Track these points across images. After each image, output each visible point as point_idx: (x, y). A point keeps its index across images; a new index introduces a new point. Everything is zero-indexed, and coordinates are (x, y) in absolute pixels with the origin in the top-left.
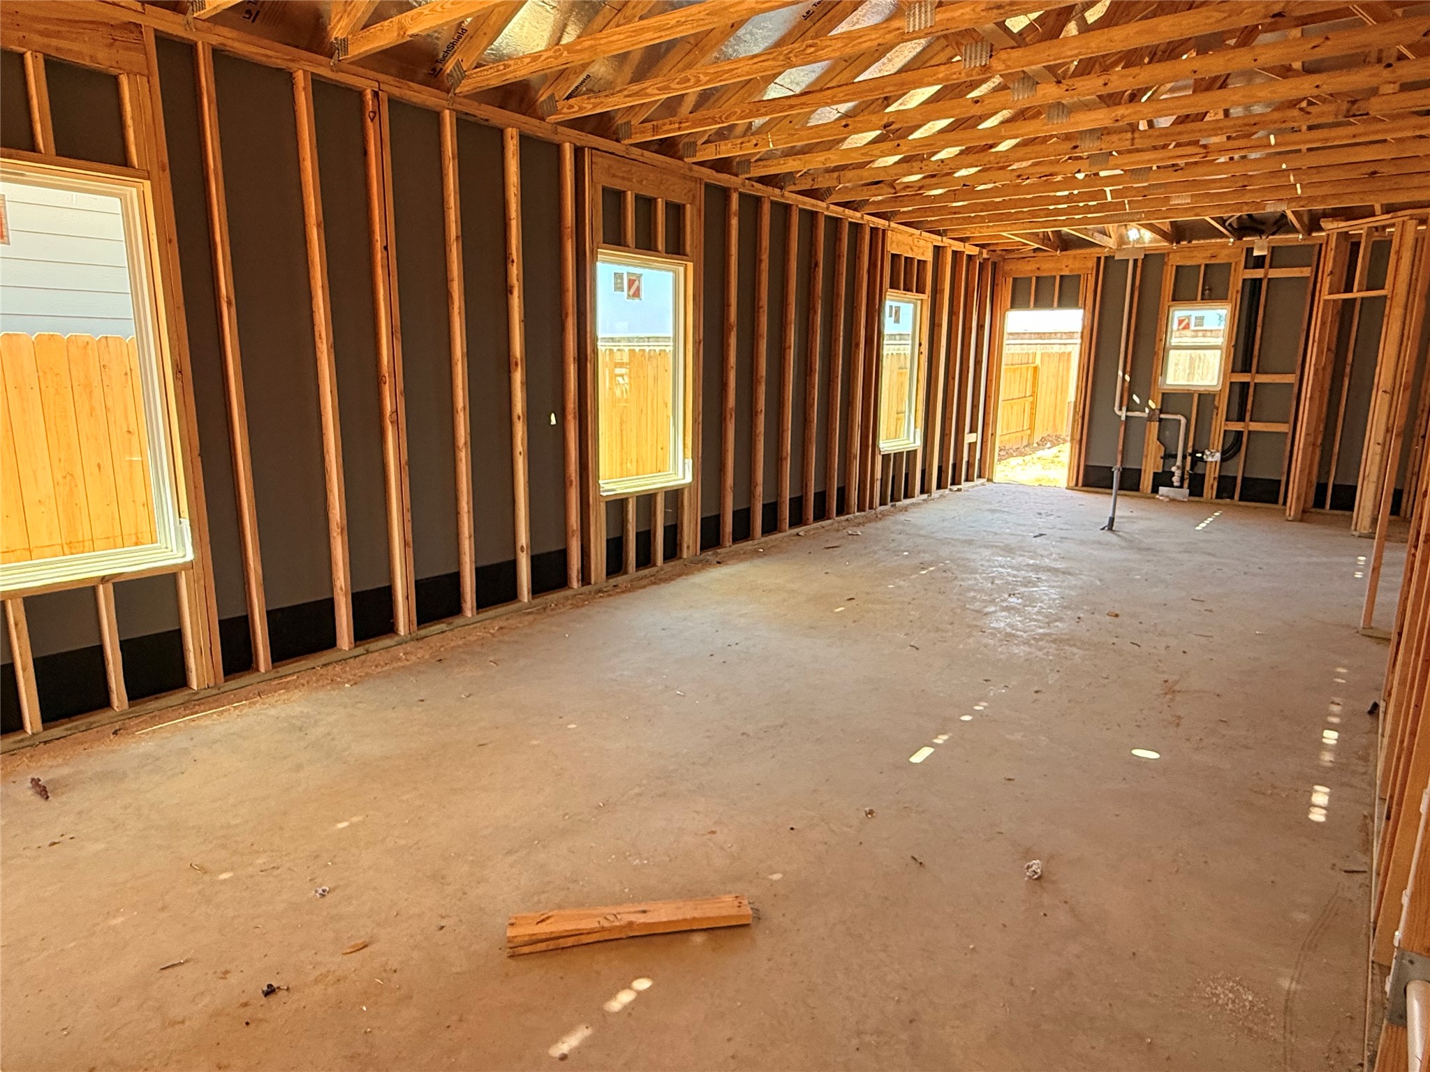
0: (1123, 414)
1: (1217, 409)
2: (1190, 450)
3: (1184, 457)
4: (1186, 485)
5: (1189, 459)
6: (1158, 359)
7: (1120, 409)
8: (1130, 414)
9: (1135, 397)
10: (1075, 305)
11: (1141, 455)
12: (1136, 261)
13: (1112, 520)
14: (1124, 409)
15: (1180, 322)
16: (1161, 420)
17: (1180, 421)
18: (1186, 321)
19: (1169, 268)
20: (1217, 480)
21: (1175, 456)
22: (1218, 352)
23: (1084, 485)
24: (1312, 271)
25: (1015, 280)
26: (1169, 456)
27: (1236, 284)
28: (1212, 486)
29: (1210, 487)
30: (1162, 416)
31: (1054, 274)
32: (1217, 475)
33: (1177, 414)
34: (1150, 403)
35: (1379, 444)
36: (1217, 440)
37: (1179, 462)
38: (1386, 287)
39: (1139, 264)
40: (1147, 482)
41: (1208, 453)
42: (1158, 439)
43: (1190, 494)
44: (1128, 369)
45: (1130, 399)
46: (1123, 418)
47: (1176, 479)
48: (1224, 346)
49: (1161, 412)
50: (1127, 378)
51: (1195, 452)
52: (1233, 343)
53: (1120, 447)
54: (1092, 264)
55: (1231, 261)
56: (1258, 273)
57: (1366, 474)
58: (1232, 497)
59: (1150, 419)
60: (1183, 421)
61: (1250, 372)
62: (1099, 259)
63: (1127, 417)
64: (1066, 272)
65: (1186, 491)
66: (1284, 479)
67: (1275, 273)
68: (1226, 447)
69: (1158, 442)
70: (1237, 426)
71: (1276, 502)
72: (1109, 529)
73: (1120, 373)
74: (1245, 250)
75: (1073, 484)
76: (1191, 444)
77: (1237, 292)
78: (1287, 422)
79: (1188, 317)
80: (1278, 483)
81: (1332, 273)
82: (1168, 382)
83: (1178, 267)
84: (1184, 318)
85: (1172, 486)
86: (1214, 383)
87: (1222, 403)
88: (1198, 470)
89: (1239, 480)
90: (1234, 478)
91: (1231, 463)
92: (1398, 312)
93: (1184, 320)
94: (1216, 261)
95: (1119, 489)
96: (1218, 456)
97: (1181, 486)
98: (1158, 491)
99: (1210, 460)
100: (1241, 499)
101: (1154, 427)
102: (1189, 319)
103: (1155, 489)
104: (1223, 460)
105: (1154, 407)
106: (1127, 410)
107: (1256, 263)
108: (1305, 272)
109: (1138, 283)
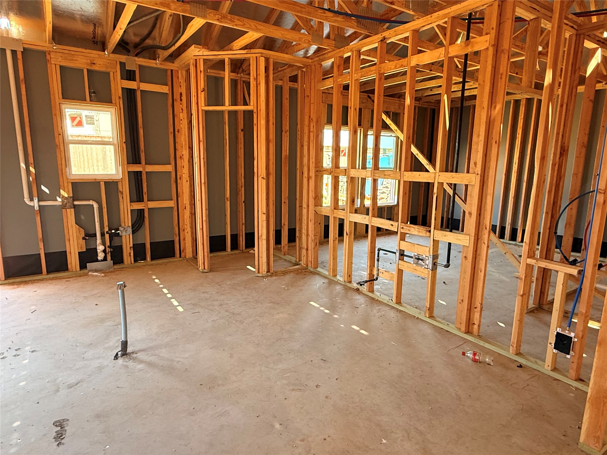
0: (35, 203)
1: (122, 193)
2: (106, 229)
3: (103, 235)
4: (109, 258)
5: (107, 236)
6: (61, 151)
7: (32, 200)
8: (42, 203)
9: (43, 188)
11: (63, 238)
12: (14, 52)
13: (125, 344)
14: (36, 200)
15: (73, 119)
16: (75, 206)
17: (93, 205)
18: (78, 119)
19: (53, 66)
20: (132, 249)
21: (95, 235)
22: (112, 147)
23: (7, 277)
24: (169, 90)
26: (90, 236)
27: (117, 92)
28: (130, 254)
29: (128, 255)
30: (76, 203)
32: (132, 245)
33: (89, 200)
34: (62, 192)
35: (264, 213)
36: (127, 220)
37: (99, 240)
38: (252, 103)
39: (20, 56)
40: (73, 261)
41: (122, 229)
42: (76, 223)
43: (114, 264)
44: (31, 160)
45: (39, 191)
46: (37, 208)
47: (101, 256)
48: (116, 142)
49: (74, 200)
50: (32, 170)
51: (110, 229)
52: (124, 140)
53: (40, 236)
55: (108, 70)
56: (131, 85)
58: (145, 259)
59: (64, 206)
60: (96, 206)
61: (140, 163)
63: (39, 206)
65: (109, 262)
66: (177, 240)
67: (145, 87)
68: (133, 222)
69: (77, 226)
70: (138, 206)
71: (173, 255)
72: (123, 355)
73: (23, 165)
74: (118, 63)
76: (106, 223)
77: (119, 97)
78: (171, 199)
79: (79, 115)
80: (173, 242)
81: (204, 90)
82: (73, 173)
83: (61, 67)
84: (76, 116)
85: (97, 261)
86: (114, 172)
87: (125, 188)
88: (116, 243)
89: (148, 246)
90: (144, 245)
91: (139, 233)
92: (263, 122)
93: (76, 117)
94: (96, 68)
95: (48, 272)
96: (130, 230)
97: (105, 259)
98: (86, 267)
99: (124, 234)
100: (152, 259)
101: (71, 213)
102: (80, 117)
103: (83, 266)
104: (134, 232)
105: (66, 196)
106: (39, 201)
107: (129, 75)
108: (165, 89)
109: (22, 76)
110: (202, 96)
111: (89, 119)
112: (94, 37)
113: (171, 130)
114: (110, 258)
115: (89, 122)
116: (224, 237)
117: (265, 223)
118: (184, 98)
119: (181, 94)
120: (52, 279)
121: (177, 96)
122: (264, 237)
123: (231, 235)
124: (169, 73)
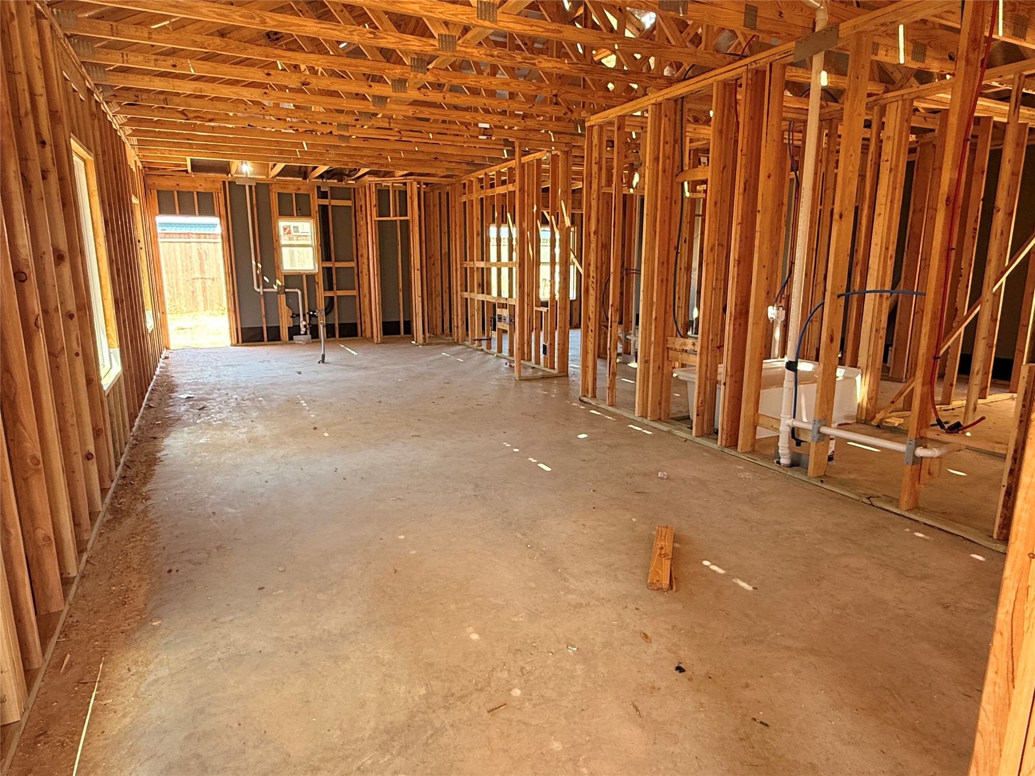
0: (260, 290)
1: (318, 283)
2: (307, 311)
3: (304, 315)
4: (308, 332)
5: (307, 316)
6: (277, 253)
7: (259, 287)
8: (265, 290)
9: (265, 278)
10: (211, 213)
11: (278, 317)
12: (250, 187)
14: (261, 287)
15: (285, 229)
16: (286, 293)
17: (298, 292)
18: (288, 229)
19: (274, 193)
20: (325, 328)
21: (299, 315)
22: (310, 249)
23: (243, 342)
24: (353, 204)
25: (158, 191)
26: (295, 316)
27: (315, 208)
28: (323, 331)
30: (287, 290)
31: (191, 190)
32: (325, 325)
33: (295, 288)
34: (278, 281)
36: (321, 305)
37: (301, 319)
38: (409, 215)
39: (254, 189)
40: (284, 333)
41: (318, 311)
42: (286, 305)
43: (312, 338)
44: (259, 259)
45: (263, 281)
46: (262, 293)
47: (303, 330)
48: (314, 245)
49: (286, 288)
50: (259, 265)
51: (310, 311)
52: (320, 243)
53: (263, 313)
54: (219, 185)
55: (309, 193)
56: (325, 202)
57: (416, 314)
58: (334, 336)
59: (278, 292)
60: (300, 293)
61: (331, 260)
62: (224, 182)
63: (264, 292)
64: (201, 190)
65: (309, 336)
66: (359, 322)
67: (335, 202)
68: (326, 307)
69: (287, 307)
70: (329, 294)
73: (254, 262)
74: (316, 187)
75: (235, 342)
76: (307, 306)
77: (316, 212)
78: (354, 289)
79: (289, 226)
80: (356, 324)
81: (375, 206)
82: (285, 268)
83: (279, 193)
84: (287, 227)
85: (300, 334)
86: (312, 268)
87: (320, 280)
88: (314, 322)
89: (337, 326)
90: (334, 325)
91: (330, 316)
92: (417, 229)
94: (301, 192)
95: (268, 341)
96: (324, 313)
97: (306, 334)
98: (293, 339)
99: (319, 315)
100: (340, 337)
101: (283, 297)
103: (291, 338)
104: (326, 315)
105: (280, 284)
106: (263, 288)
107: (323, 195)
108: (349, 203)
109: (254, 202)
110: (374, 210)
111: (295, 228)
112: (300, 170)
113: (354, 234)
115: (295, 230)
116: (399, 322)
117: (420, 304)
118: (363, 209)
119: (361, 206)
120: (271, 345)
121: (358, 208)
122: (420, 314)
123: (404, 322)
124: (352, 190)
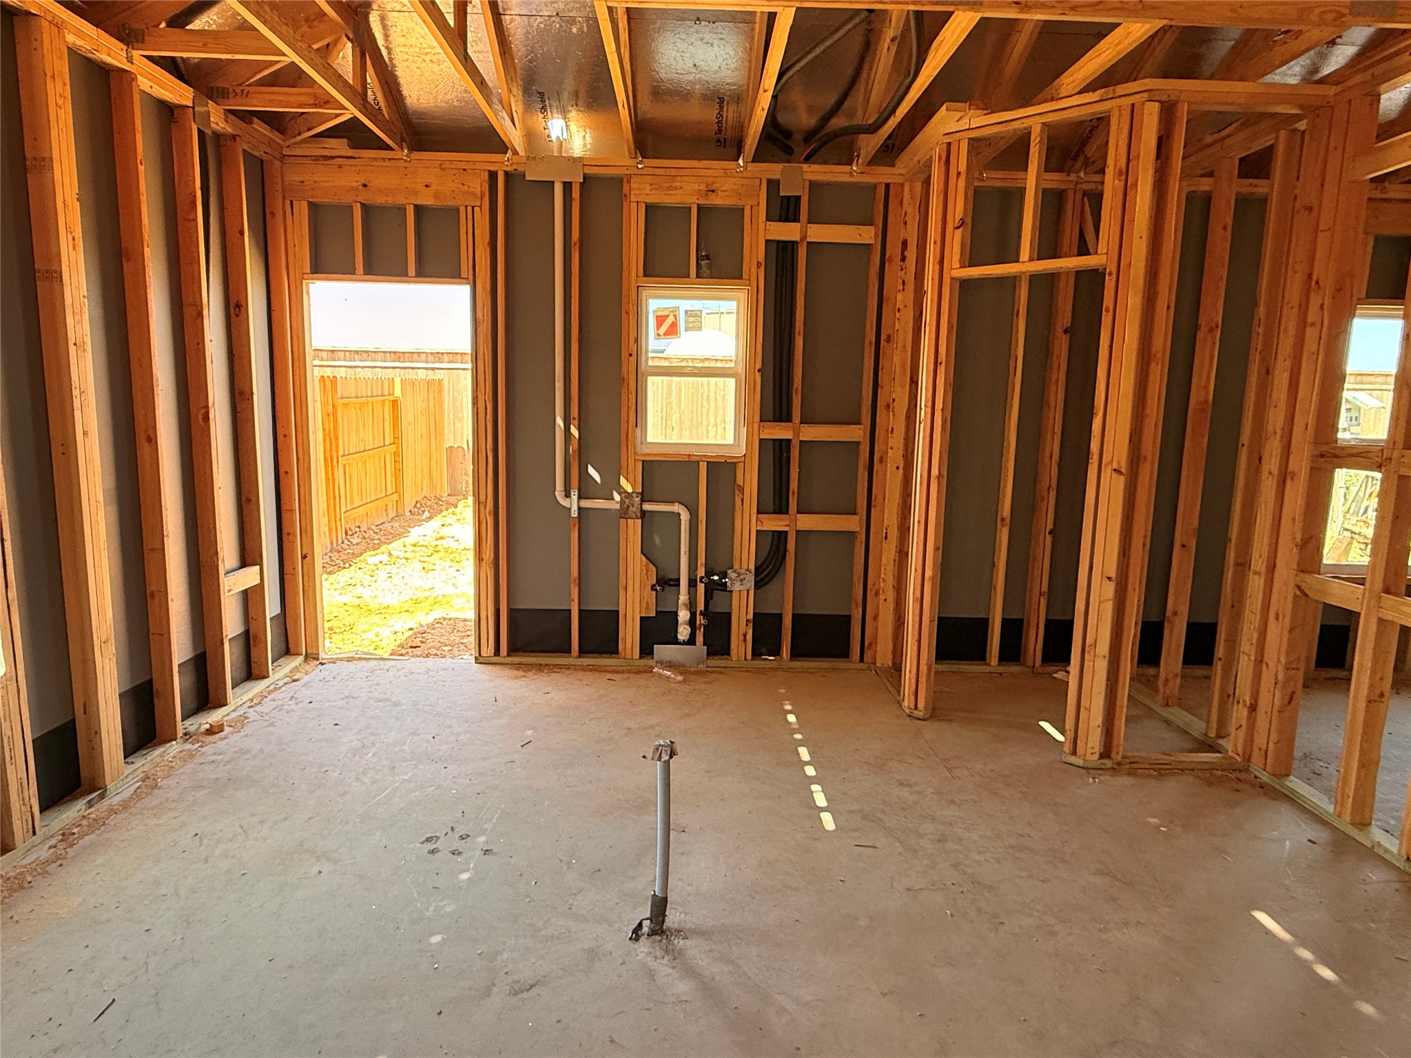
0: (573, 503)
1: (742, 490)
2: (701, 572)
3: (692, 583)
4: (700, 638)
5: (701, 588)
6: (629, 392)
7: (568, 495)
8: (586, 504)
9: (591, 470)
10: (451, 273)
11: (615, 586)
12: (567, 186)
13: (660, 906)
14: (575, 497)
15: (660, 320)
16: (643, 513)
17: (679, 514)
18: (671, 319)
19: (634, 205)
20: (751, 625)
21: (677, 582)
22: (732, 381)
23: (512, 650)
24: (876, 235)
25: (313, 206)
26: (666, 583)
27: (754, 253)
28: (745, 635)
29: (742, 638)
30: (647, 507)
31: (401, 200)
32: (751, 616)
33: (673, 502)
34: (623, 481)
35: (1109, 579)
36: (746, 555)
37: (683, 597)
38: (1102, 248)
39: (576, 194)
40: (630, 635)
41: (733, 575)
42: (642, 552)
43: (710, 654)
44: (575, 410)
45: (584, 475)
46: (574, 514)
47: (683, 632)
48: (741, 369)
49: (643, 500)
50: (574, 431)
51: (709, 573)
52: (759, 366)
53: (575, 572)
54: (479, 184)
55: (741, 203)
56: (788, 232)
57: (1089, 641)
58: (776, 652)
59: (624, 513)
60: (685, 516)
61: (789, 420)
62: (493, 176)
63: (580, 509)
64: (426, 200)
65: (700, 648)
66: (857, 615)
67: (820, 233)
68: (759, 563)
69: (644, 558)
70: (773, 523)
71: (844, 653)
72: (652, 933)
73: (560, 422)
74: (764, 182)
75: (488, 651)
76: (702, 557)
77: (759, 264)
78: (854, 513)
79: (672, 311)
80: (847, 619)
81: (963, 222)
82: (649, 439)
83: (648, 207)
84: (666, 313)
85: (676, 642)
86: (730, 440)
87: (750, 480)
88: (718, 606)
89: (787, 622)
90: (779, 617)
91: (772, 587)
92: (1133, 301)
93: (667, 316)
94: (717, 201)
95: (583, 652)
96: (750, 580)
97: (691, 641)
98: (651, 653)
99: (737, 587)
100: (794, 655)
101: (634, 528)
102: (675, 316)
103: (646, 651)
104: (758, 585)
105: (630, 490)
106: (580, 498)
107: (785, 209)
108: (865, 235)
109: (575, 235)
110: (956, 240)
111: (691, 319)
112: (720, 130)
113: (871, 336)
114: (702, 639)
115: (691, 325)
116: (984, 624)
117: (1108, 610)
118: (912, 254)
119: (905, 243)
120: (585, 669)
121: (893, 250)
122: (1104, 648)
123: (1004, 621)
124: (881, 191)
